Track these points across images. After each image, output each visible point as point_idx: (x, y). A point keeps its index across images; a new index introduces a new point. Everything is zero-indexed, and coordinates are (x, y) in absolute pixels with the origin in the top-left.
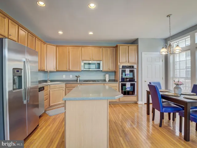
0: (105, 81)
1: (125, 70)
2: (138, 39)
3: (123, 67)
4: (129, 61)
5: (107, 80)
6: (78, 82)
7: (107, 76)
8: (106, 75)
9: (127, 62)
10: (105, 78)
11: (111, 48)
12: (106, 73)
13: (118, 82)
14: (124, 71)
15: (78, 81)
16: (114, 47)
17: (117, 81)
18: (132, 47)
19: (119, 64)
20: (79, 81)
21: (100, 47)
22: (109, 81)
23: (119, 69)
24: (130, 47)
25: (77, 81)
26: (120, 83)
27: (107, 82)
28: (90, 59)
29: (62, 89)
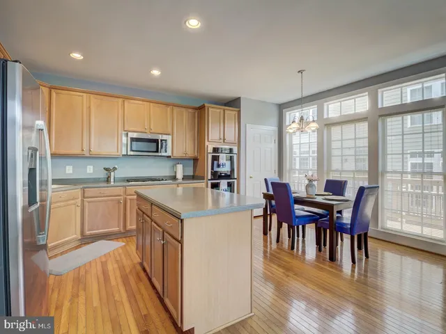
0: (174, 178)
1: (218, 156)
2: (240, 98)
3: (215, 150)
4: (224, 139)
5: (180, 176)
6: (112, 183)
7: (180, 168)
8: (178, 165)
9: (222, 141)
10: (176, 172)
11: (190, 110)
12: (178, 161)
13: (205, 181)
14: (215, 158)
15: (112, 180)
16: (196, 109)
17: (202, 178)
18: (230, 113)
19: (207, 143)
20: (114, 182)
21: (168, 105)
22: (183, 179)
23: (208, 153)
24: (226, 112)
25: (108, 180)
26: (210, 182)
27: (180, 180)
28: (143, 130)
29: (72, 202)
